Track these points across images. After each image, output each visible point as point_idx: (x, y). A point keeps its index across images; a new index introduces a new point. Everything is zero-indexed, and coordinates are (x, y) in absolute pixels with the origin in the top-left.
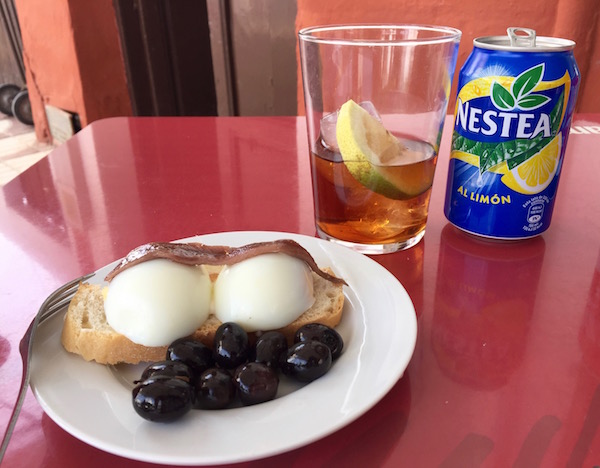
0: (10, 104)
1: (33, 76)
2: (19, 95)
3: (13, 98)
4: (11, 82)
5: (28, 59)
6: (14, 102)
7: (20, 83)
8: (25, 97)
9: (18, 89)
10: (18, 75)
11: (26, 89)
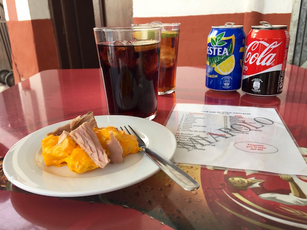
0: (4, 79)
1: (16, 65)
2: (9, 74)
3: (5, 76)
4: (5, 69)
5: (14, 57)
6: (6, 78)
7: (9, 69)
8: (12, 75)
9: (8, 72)
10: (9, 65)
11: (12, 72)
